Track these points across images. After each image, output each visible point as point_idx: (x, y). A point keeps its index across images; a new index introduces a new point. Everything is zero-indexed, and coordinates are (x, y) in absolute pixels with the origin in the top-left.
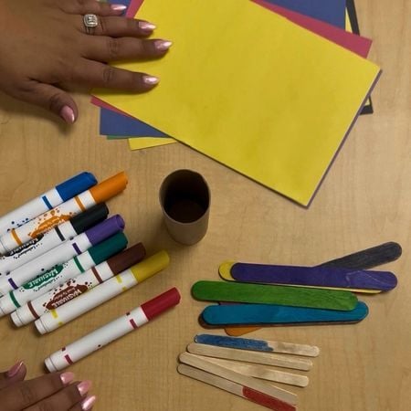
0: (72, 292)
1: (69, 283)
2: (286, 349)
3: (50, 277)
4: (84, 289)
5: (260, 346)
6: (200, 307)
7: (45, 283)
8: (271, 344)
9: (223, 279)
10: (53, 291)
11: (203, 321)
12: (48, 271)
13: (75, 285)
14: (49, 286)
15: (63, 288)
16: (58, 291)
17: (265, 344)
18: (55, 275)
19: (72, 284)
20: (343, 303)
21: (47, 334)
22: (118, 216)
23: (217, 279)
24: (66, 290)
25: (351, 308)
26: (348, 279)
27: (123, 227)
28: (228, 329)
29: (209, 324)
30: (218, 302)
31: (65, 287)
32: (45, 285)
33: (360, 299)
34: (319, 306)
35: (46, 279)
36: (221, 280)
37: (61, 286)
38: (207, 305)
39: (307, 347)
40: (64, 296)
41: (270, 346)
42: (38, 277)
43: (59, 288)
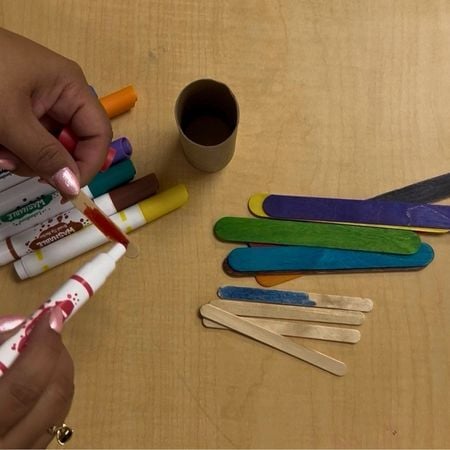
0: (64, 230)
1: (60, 219)
2: (332, 303)
3: (34, 209)
4: (78, 227)
5: (300, 300)
6: (224, 250)
7: (28, 215)
8: (313, 297)
9: (251, 213)
10: (39, 227)
11: (229, 267)
12: (31, 202)
13: (67, 221)
14: (34, 220)
15: (52, 225)
16: (46, 228)
17: (305, 297)
18: (42, 206)
19: (64, 220)
20: (404, 245)
21: (29, 279)
22: (124, 139)
23: (245, 215)
24: (56, 227)
25: (413, 251)
26: (408, 215)
27: (129, 153)
28: (259, 278)
29: (235, 271)
30: (248, 244)
31: (55, 222)
32: (28, 218)
33: (424, 239)
34: (373, 249)
35: (30, 212)
36: (252, 217)
37: (50, 221)
38: (234, 247)
39: (358, 300)
40: (54, 234)
41: (311, 299)
42: (18, 208)
43: (46, 224)
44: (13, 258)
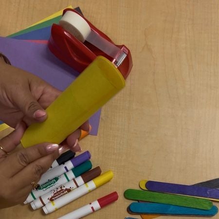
0: (63, 192)
1: (61, 187)
3: (51, 184)
4: (69, 191)
6: (128, 203)
7: (49, 186)
9: (142, 189)
10: (53, 192)
11: (129, 210)
12: (51, 181)
13: (64, 188)
14: (51, 188)
15: (58, 190)
16: (56, 192)
18: (54, 182)
19: (63, 188)
20: (205, 205)
21: (49, 214)
22: (88, 152)
23: (138, 189)
24: (60, 191)
25: (209, 208)
26: (208, 193)
27: (90, 158)
28: (143, 216)
29: (132, 212)
30: (138, 201)
31: (59, 189)
32: (49, 188)
33: (214, 204)
34: (192, 207)
35: (50, 185)
36: (140, 189)
37: (57, 189)
38: (131, 202)
40: (59, 194)
42: (46, 183)
43: (56, 190)
44: (43, 205)
